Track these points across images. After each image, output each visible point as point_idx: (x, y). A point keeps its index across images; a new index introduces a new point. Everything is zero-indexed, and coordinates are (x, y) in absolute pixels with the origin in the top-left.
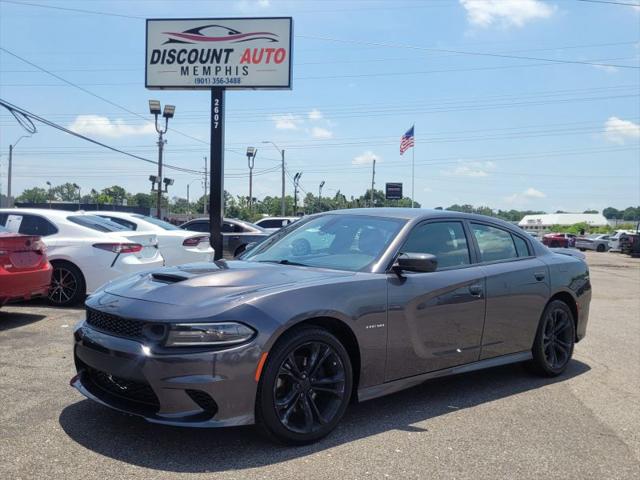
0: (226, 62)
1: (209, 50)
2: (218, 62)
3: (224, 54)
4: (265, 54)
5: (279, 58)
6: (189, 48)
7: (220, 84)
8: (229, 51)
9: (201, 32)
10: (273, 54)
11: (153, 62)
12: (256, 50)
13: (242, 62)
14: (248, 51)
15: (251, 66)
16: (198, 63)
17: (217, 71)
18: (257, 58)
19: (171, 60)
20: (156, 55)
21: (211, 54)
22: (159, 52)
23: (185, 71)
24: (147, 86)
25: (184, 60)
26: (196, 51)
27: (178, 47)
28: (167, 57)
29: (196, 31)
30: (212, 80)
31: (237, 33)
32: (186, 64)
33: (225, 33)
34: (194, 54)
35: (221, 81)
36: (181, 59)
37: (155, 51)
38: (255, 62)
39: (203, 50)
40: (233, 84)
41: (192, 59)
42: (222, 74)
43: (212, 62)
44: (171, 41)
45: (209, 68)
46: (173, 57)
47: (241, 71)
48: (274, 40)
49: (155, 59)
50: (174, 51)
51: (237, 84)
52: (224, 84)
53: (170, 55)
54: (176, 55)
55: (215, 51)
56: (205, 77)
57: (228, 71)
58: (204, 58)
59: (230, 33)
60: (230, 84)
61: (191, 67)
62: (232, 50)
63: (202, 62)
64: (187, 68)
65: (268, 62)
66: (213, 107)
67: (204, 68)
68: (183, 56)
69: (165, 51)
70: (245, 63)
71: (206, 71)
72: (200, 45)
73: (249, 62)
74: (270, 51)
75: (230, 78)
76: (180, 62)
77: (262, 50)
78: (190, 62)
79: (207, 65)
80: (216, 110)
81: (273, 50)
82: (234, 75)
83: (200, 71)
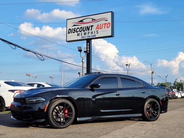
0: (91, 30)
1: (86, 27)
2: (89, 30)
3: (91, 27)
4: (104, 25)
5: (108, 26)
6: (79, 27)
7: (89, 38)
8: (92, 26)
9: (83, 21)
10: (106, 25)
11: (69, 33)
12: (101, 25)
13: (96, 29)
14: (98, 25)
15: (99, 30)
16: (82, 32)
17: (88, 33)
18: (101, 27)
19: (74, 32)
20: (70, 30)
21: (86, 28)
22: (70, 29)
23: (78, 35)
24: (67, 41)
25: (78, 31)
26: (82, 28)
27: (76, 27)
28: (73, 31)
29: (81, 21)
30: (87, 37)
31: (95, 19)
32: (79, 32)
33: (91, 20)
34: (81, 29)
35: (90, 36)
36: (77, 31)
37: (69, 29)
38: (100, 29)
39: (84, 27)
40: (93, 37)
41: (81, 30)
42: (90, 34)
43: (87, 31)
44: (74, 25)
45: (86, 33)
46: (75, 31)
47: (96, 32)
48: (106, 20)
49: (69, 32)
50: (75, 29)
51: (95, 37)
52: (91, 38)
53: (74, 30)
54: (76, 30)
55: (88, 27)
56: (84, 36)
57: (92, 33)
58: (84, 30)
59: (92, 20)
60: (92, 37)
61: (80, 33)
62: (93, 26)
63: (84, 31)
64: (79, 34)
65: (104, 28)
66: (87, 46)
67: (84, 33)
68: (78, 30)
69: (72, 29)
70: (97, 30)
71: (85, 34)
72: (83, 26)
73: (98, 29)
74: (105, 24)
75: (92, 35)
76: (77, 32)
77: (103, 24)
78: (80, 32)
79: (85, 32)
80: (88, 47)
81: (106, 24)
82: (94, 34)
83: (83, 34)
